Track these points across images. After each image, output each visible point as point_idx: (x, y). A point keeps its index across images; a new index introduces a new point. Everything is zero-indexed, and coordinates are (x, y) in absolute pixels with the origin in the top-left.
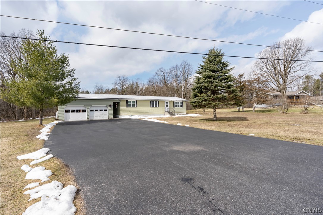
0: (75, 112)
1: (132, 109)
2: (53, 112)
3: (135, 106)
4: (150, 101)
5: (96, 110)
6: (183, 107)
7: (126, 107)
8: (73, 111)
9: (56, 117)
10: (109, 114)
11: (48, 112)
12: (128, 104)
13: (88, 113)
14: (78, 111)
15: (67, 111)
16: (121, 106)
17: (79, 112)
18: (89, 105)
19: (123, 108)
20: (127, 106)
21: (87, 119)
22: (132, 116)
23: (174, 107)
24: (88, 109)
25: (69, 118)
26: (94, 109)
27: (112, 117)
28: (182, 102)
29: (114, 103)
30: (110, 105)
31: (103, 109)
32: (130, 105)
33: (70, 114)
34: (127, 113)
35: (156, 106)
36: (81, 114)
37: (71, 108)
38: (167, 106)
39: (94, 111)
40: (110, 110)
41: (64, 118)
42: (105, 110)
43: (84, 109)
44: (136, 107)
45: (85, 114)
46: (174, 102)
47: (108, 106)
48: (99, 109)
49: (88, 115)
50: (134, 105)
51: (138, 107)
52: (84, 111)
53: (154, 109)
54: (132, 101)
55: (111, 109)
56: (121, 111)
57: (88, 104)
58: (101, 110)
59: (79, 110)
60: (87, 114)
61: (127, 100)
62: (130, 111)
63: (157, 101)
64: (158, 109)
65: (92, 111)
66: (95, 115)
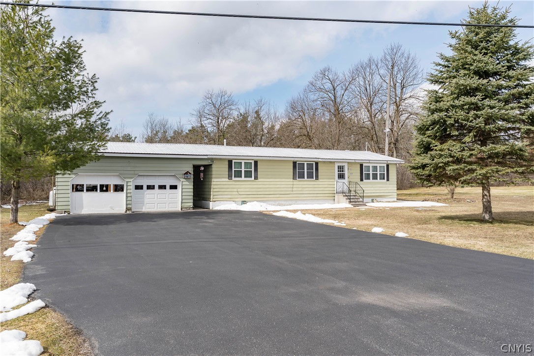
0: (97, 191)
1: (244, 184)
2: (43, 190)
3: (251, 177)
4: (295, 163)
5: (150, 187)
6: (388, 180)
7: (227, 180)
8: (92, 189)
10: (184, 197)
11: (31, 190)
12: (233, 169)
13: (129, 195)
14: (105, 188)
15: (78, 188)
16: (213, 176)
17: (107, 190)
18: (132, 172)
19: (219, 182)
20: (230, 177)
21: (127, 209)
22: (244, 202)
23: (362, 180)
24: (130, 184)
25: (82, 207)
26: (145, 182)
27: (191, 205)
28: (385, 165)
29: (196, 168)
30: (186, 173)
31: (168, 182)
32: (238, 174)
33: (85, 195)
34: (229, 197)
35: (310, 176)
36: (111, 195)
37: (87, 181)
38: (341, 176)
39: (145, 187)
40: (186, 187)
41: (69, 207)
42: (174, 187)
43: (118, 182)
44: (256, 178)
45: (122, 195)
46: (361, 165)
47: (181, 176)
48: (157, 182)
49: (129, 199)
50: (248, 174)
51: (259, 180)
52: (118, 188)
53: (306, 184)
54: (243, 162)
55: (187, 183)
56: (215, 190)
57: (129, 169)
58: (162, 187)
59: (107, 186)
60: (127, 197)
61: (232, 161)
62: (239, 190)
63: (314, 163)
64: (316, 186)
65: (139, 187)
66: (146, 201)
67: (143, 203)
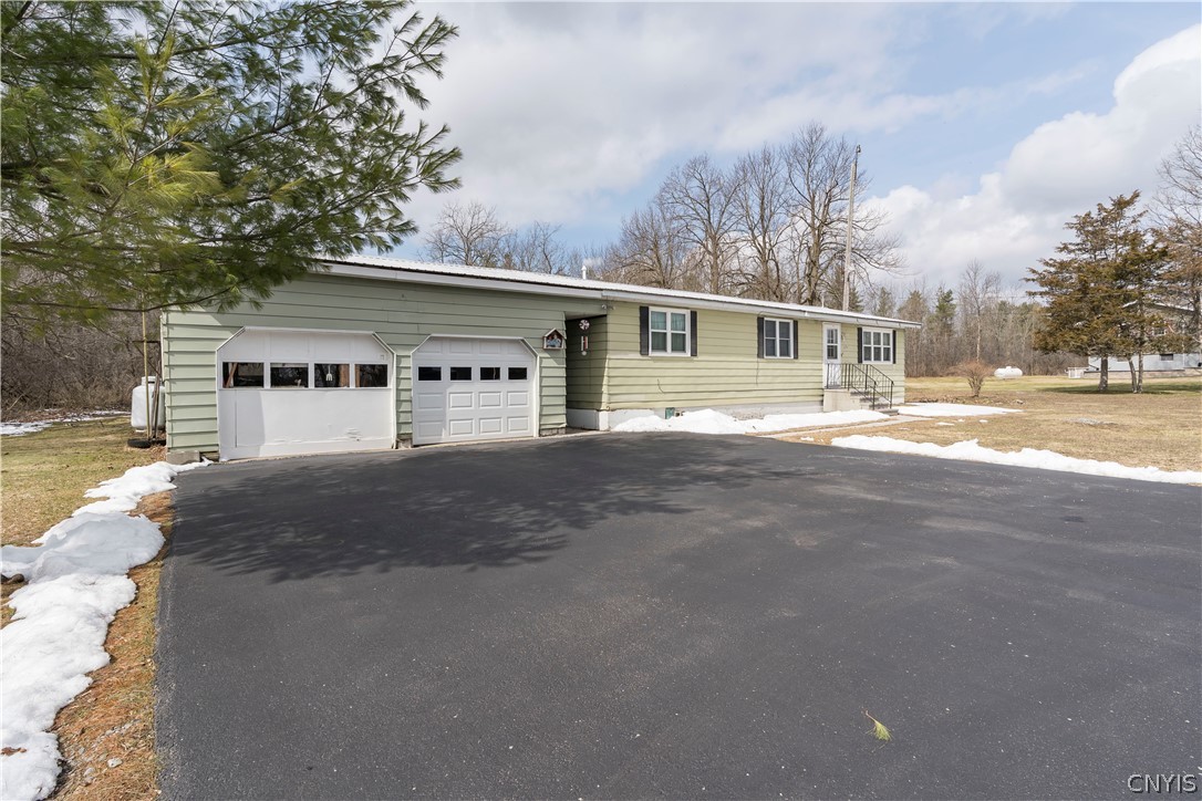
0: (305, 384)
1: (669, 368)
3: (684, 350)
4: (760, 320)
5: (461, 374)
6: (894, 362)
7: (638, 356)
8: (287, 377)
9: (139, 417)
10: (546, 401)
12: (651, 330)
13: (404, 396)
14: (329, 377)
15: (242, 376)
16: (610, 346)
17: (336, 383)
18: (413, 328)
19: (621, 363)
20: (644, 350)
21: (402, 438)
22: (671, 412)
23: (860, 361)
24: (403, 366)
25: (260, 437)
26: (445, 359)
27: (562, 420)
28: (891, 332)
29: (572, 323)
30: (551, 337)
31: (505, 359)
32: (660, 345)
33: (270, 399)
34: (643, 398)
35: (785, 352)
36: (351, 398)
37: (270, 353)
38: (832, 353)
39: (446, 374)
40: (547, 372)
41: (216, 439)
42: (518, 374)
43: (372, 357)
44: (694, 353)
45: (384, 400)
46: (860, 330)
47: (538, 343)
48: (476, 359)
49: (405, 407)
50: (679, 345)
51: (700, 358)
52: (374, 377)
53: (776, 366)
55: (552, 363)
56: (614, 381)
57: (404, 317)
58: (489, 374)
59: (337, 369)
60: (399, 402)
61: (648, 308)
62: (662, 381)
63: (791, 322)
64: (794, 373)
65: (429, 374)
66: (451, 411)
67: (441, 420)
